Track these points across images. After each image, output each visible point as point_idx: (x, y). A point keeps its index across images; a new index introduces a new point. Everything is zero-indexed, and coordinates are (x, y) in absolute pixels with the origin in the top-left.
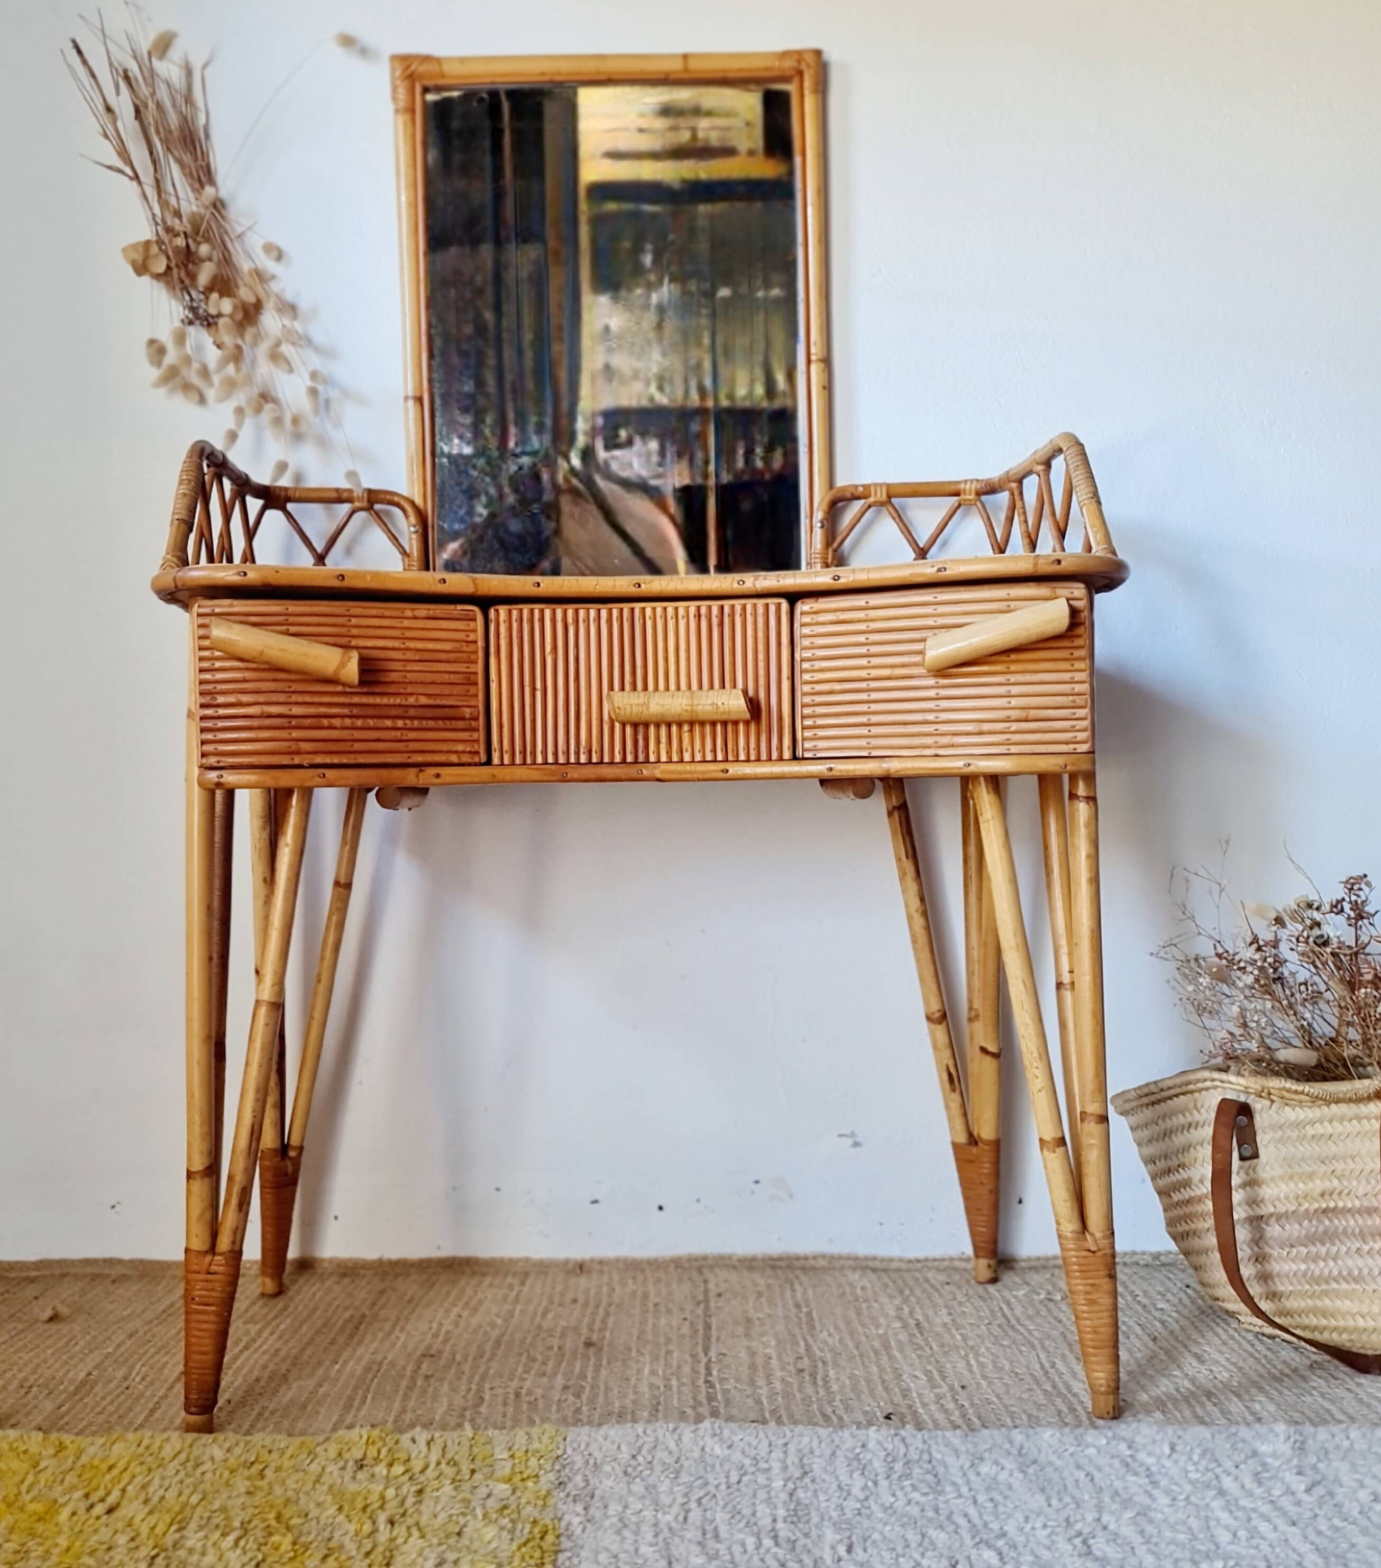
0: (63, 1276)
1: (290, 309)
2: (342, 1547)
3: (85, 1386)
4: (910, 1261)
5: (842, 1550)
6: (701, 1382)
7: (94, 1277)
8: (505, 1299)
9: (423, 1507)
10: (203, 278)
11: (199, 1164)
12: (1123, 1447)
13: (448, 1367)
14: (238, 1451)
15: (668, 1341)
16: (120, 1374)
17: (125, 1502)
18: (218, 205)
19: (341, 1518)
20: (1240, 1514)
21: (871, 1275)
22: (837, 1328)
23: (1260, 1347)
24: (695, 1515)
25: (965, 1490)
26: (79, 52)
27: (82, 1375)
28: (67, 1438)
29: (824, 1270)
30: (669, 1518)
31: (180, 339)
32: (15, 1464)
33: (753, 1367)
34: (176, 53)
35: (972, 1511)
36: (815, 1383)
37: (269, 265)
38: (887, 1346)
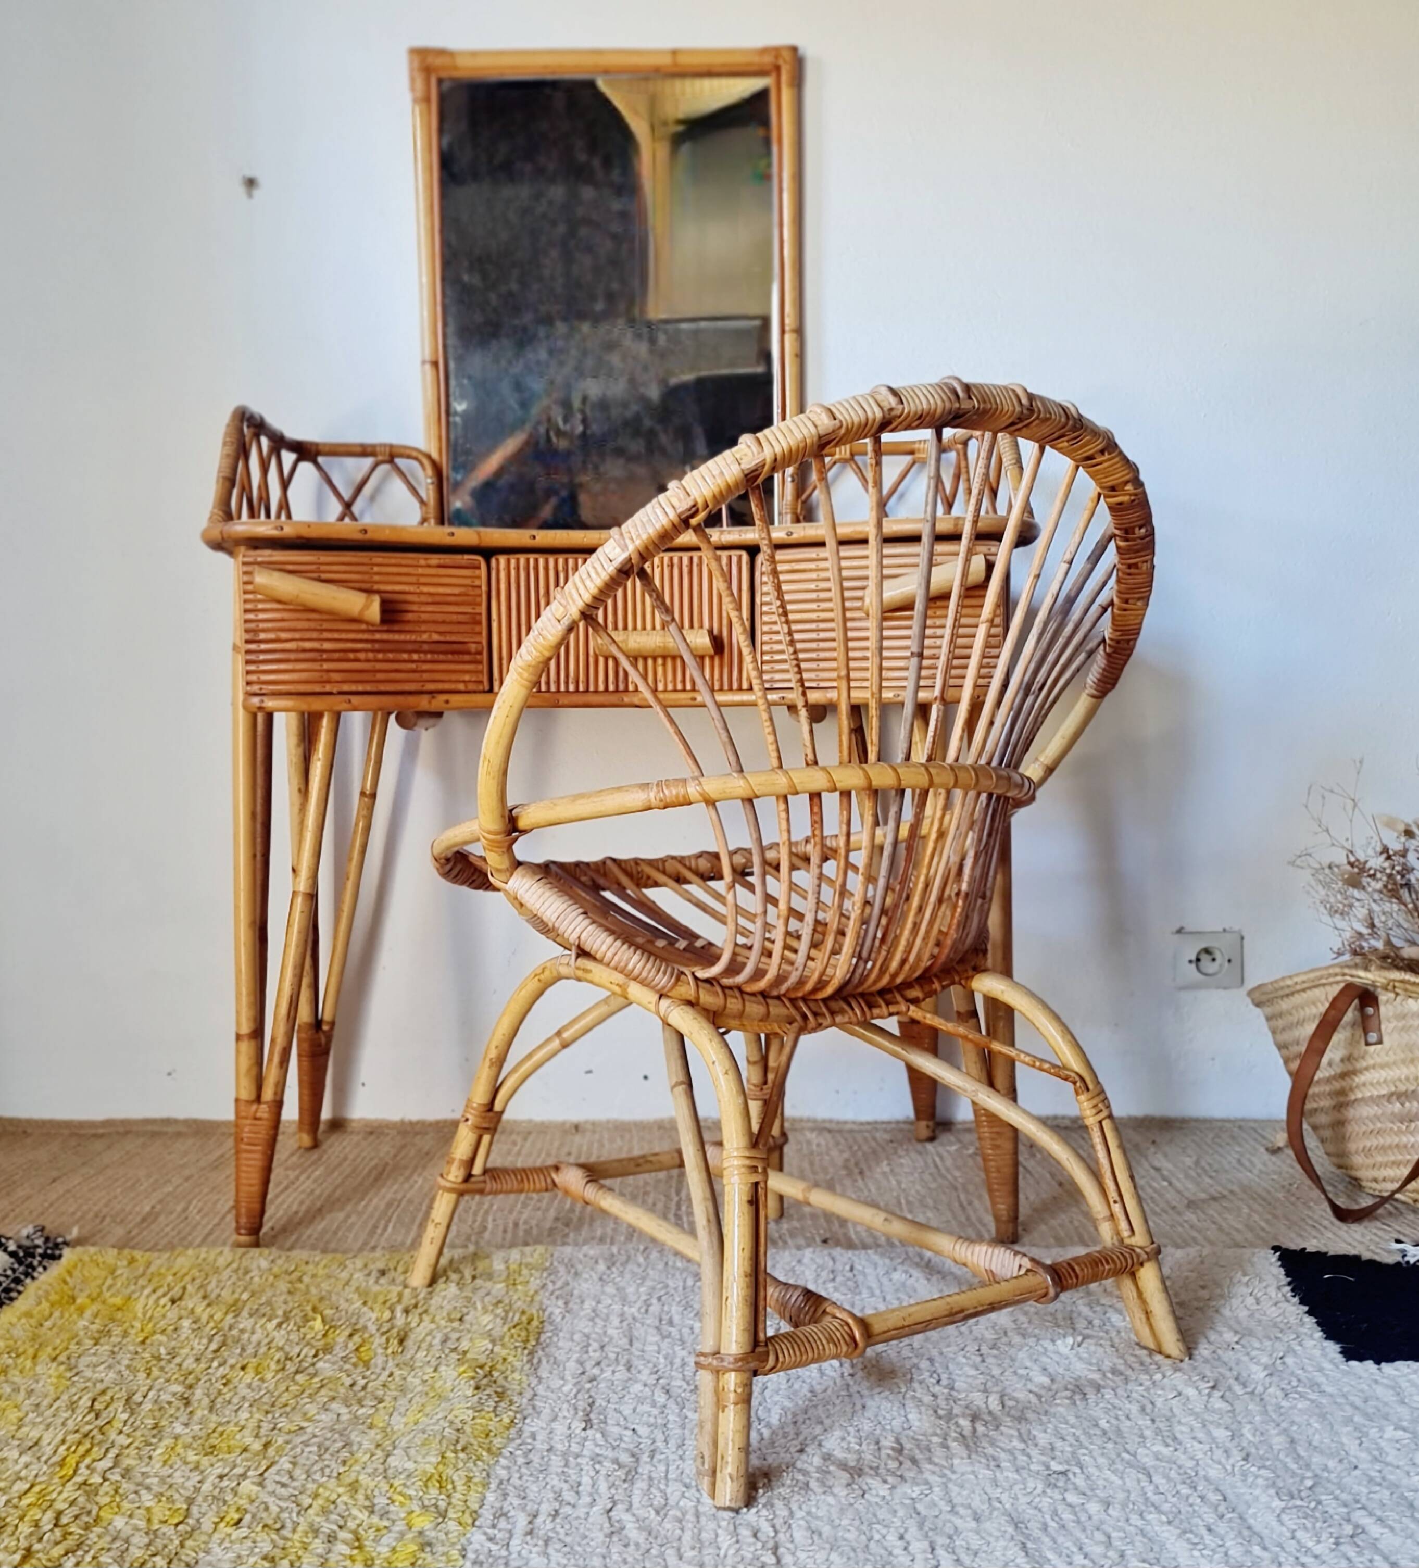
0: (127, 1133)
2: (365, 1328)
3: (149, 1219)
4: (862, 1124)
7: (154, 1135)
8: (509, 1152)
9: (433, 1302)
11: (246, 1029)
14: (280, 1262)
15: (647, 1184)
16: (179, 1208)
17: (186, 1296)
19: (365, 1309)
20: (1098, 1308)
21: (828, 1136)
24: (655, 1308)
25: (877, 1292)
27: (147, 1208)
28: (137, 1254)
30: (633, 1310)
32: (95, 1272)
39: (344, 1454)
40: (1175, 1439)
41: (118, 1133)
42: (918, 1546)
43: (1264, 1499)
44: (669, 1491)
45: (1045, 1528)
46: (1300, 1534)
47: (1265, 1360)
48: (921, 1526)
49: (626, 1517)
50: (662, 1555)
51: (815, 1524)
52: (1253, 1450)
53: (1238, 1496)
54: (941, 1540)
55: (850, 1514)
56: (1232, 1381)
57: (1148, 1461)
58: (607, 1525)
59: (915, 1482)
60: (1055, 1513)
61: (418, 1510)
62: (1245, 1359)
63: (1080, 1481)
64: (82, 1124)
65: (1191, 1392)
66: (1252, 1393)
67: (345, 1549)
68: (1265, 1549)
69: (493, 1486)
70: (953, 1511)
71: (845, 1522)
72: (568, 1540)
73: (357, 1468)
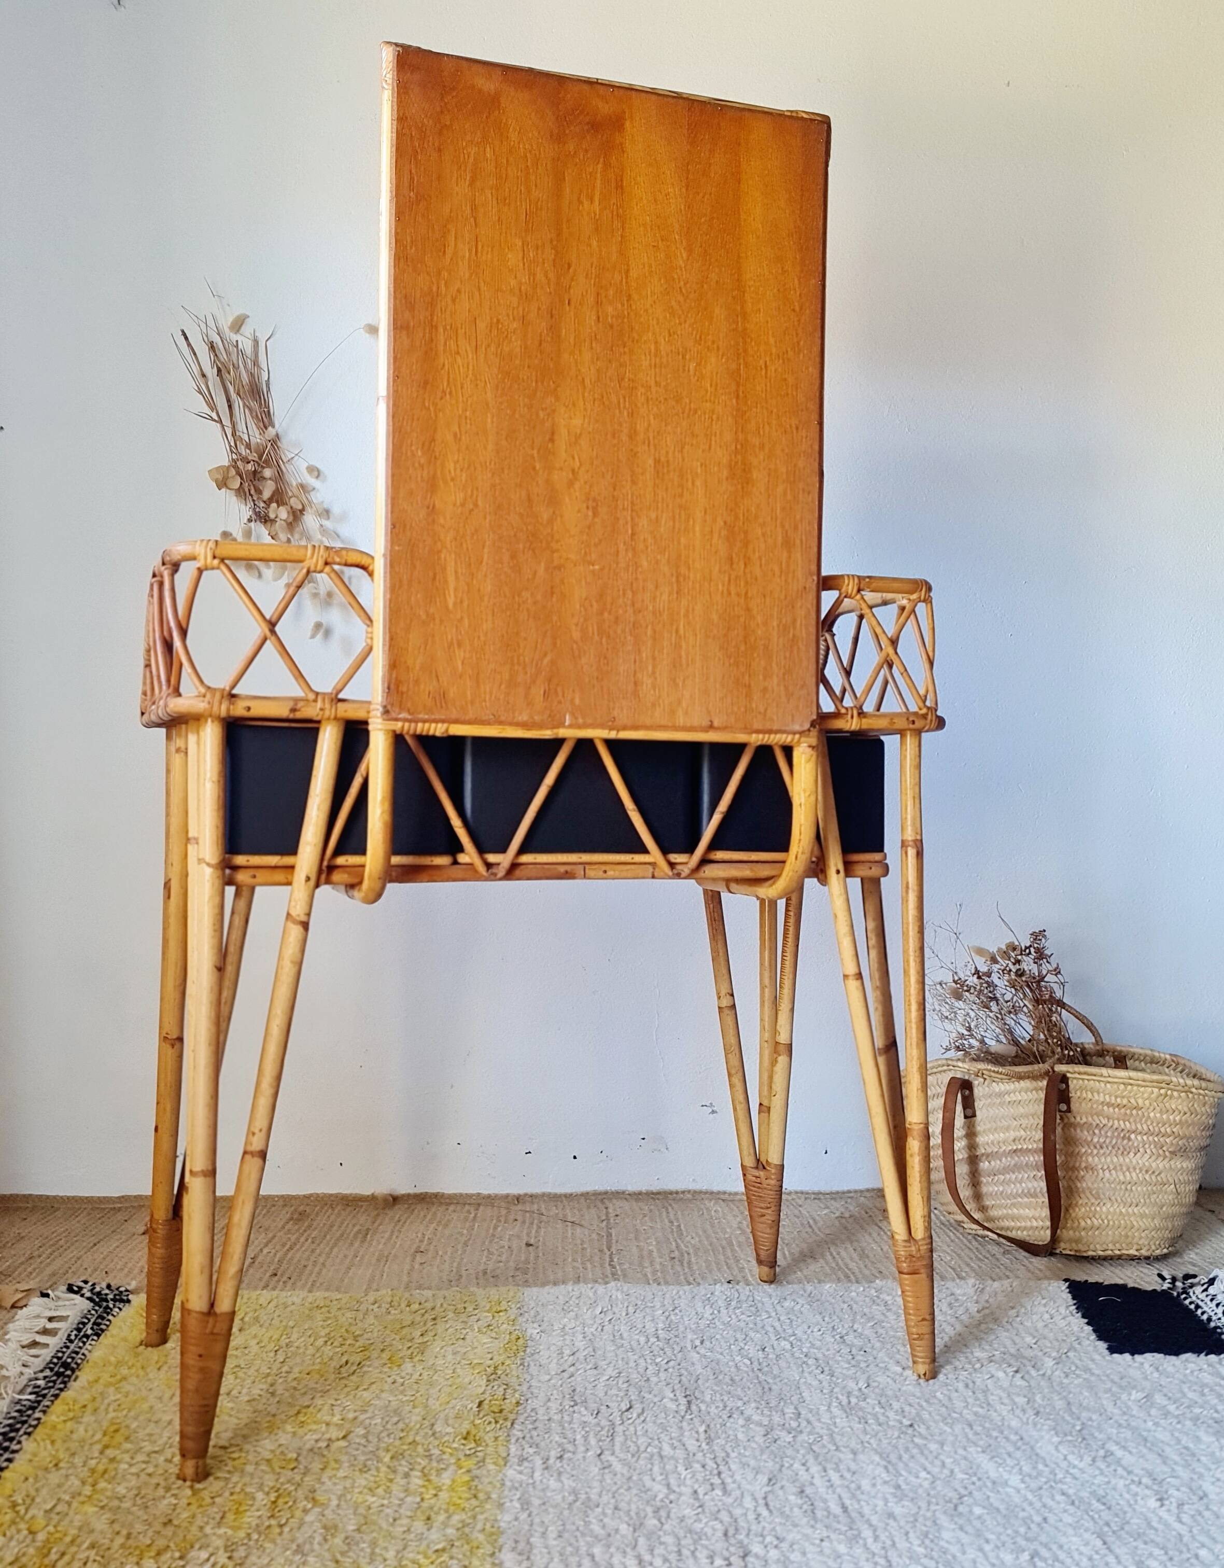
1: (326, 513)
5: (698, 1343)
6: (607, 1265)
10: (267, 494)
12: (873, 1291)
13: (434, 1258)
15: (583, 1242)
18: (275, 442)
22: (697, 1234)
23: (974, 1243)
24: (608, 1328)
25: (773, 1314)
26: (186, 338)
29: (690, 1200)
30: (592, 1330)
31: (248, 534)
33: (641, 1257)
34: (247, 330)
35: (777, 1324)
36: (682, 1265)
37: (311, 481)
38: (730, 1244)
39: (401, 1425)
40: (989, 1404)
42: (815, 1469)
43: (1047, 1437)
44: (639, 1442)
45: (900, 1458)
46: (1070, 1457)
47: (1054, 1354)
48: (816, 1457)
49: (611, 1458)
50: (641, 1480)
51: (744, 1460)
52: (1042, 1410)
53: (1031, 1436)
54: (829, 1466)
55: (767, 1451)
56: (1029, 1368)
57: (971, 1417)
58: (599, 1463)
59: (810, 1433)
60: (907, 1450)
61: (463, 1458)
62: (1040, 1354)
63: (922, 1430)
65: (1001, 1374)
66: (1044, 1375)
67: (420, 1482)
68: (1046, 1466)
69: (513, 1441)
70: (837, 1449)
71: (764, 1457)
72: (574, 1473)
73: (412, 1433)
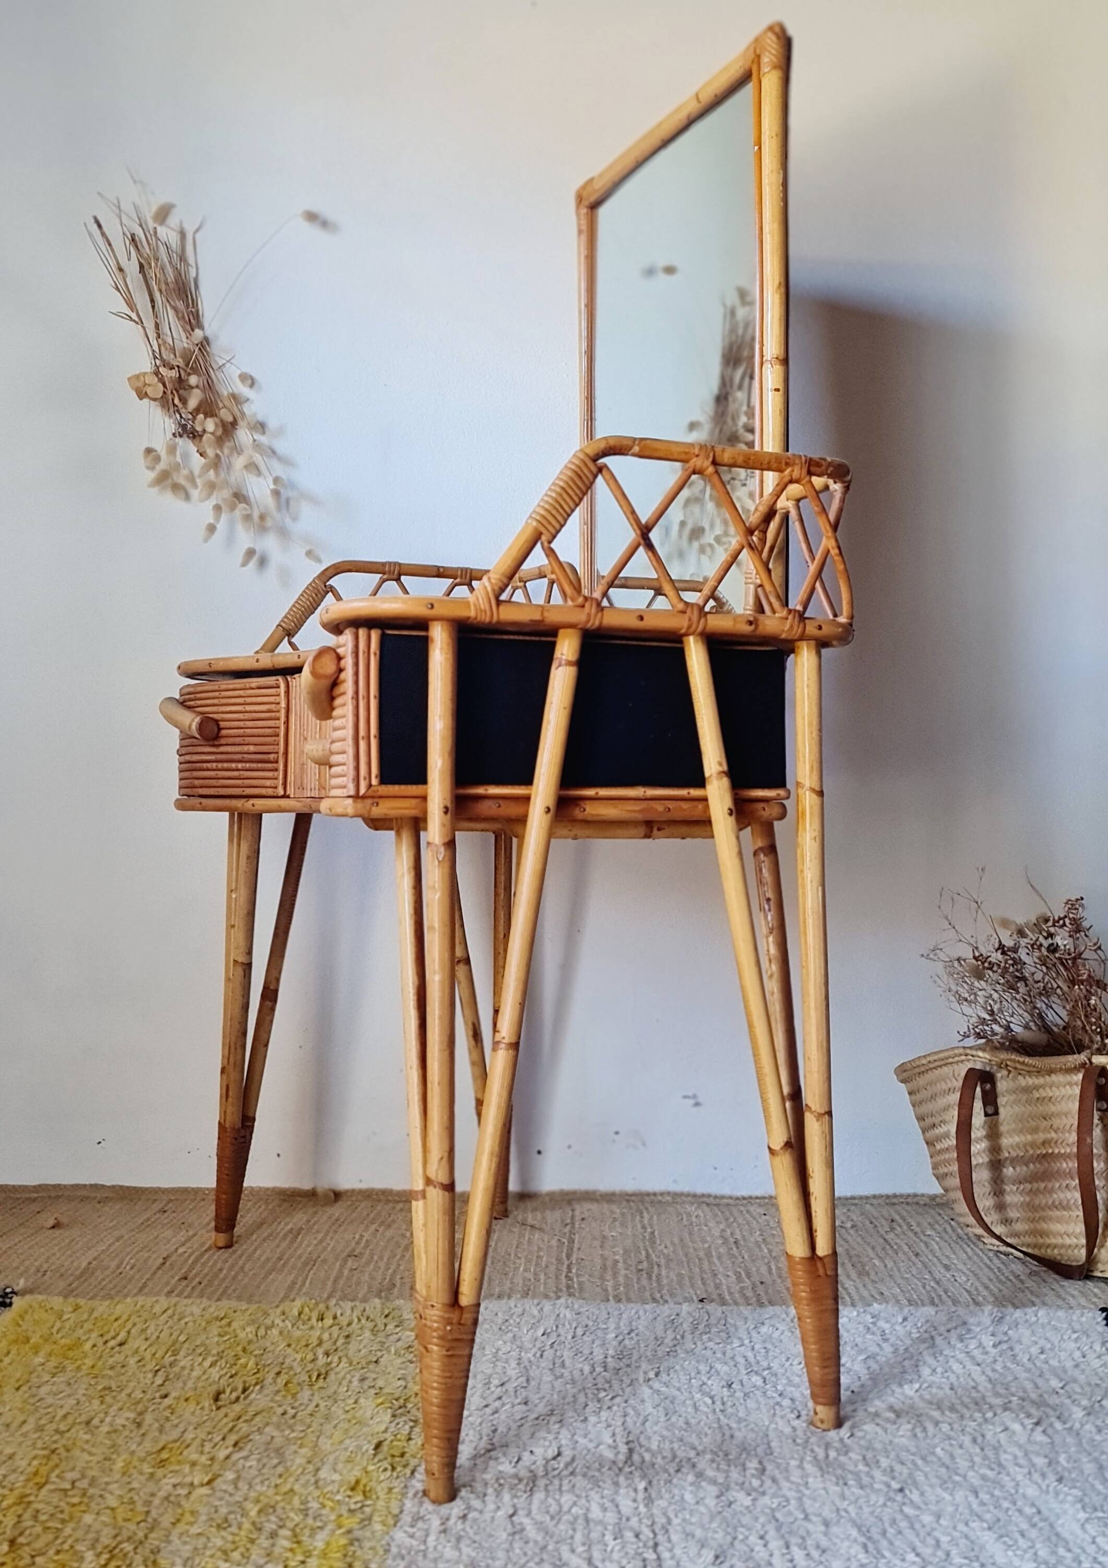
0: (58, 1197)
1: (261, 427)
2: (291, 1368)
3: (88, 1271)
4: (738, 1199)
5: (651, 1375)
6: (563, 1277)
7: (83, 1199)
9: (351, 1346)
10: (193, 403)
12: (869, 1317)
13: (368, 1263)
14: (212, 1310)
15: (540, 1249)
16: (113, 1265)
17: (130, 1340)
18: (204, 345)
19: (289, 1351)
20: (941, 1358)
21: (704, 1207)
22: (672, 1242)
23: (996, 1261)
24: (549, 1353)
25: (746, 1342)
26: (100, 226)
27: (84, 1264)
28: (81, 1301)
29: (668, 1204)
30: (530, 1355)
31: (172, 450)
32: (44, 1316)
33: (604, 1267)
34: (173, 220)
35: (750, 1354)
36: (650, 1278)
37: (243, 390)
38: (708, 1254)
39: (280, 1469)
40: (1000, 1465)
41: (50, 1197)
42: (775, 1544)
43: (1071, 1512)
44: (563, 1500)
45: (884, 1533)
46: (1098, 1540)
47: (1085, 1402)
48: (778, 1529)
49: (526, 1521)
50: (557, 1550)
51: (689, 1528)
52: (1066, 1474)
53: (1050, 1510)
54: (794, 1540)
55: (718, 1519)
56: (1053, 1419)
57: (976, 1482)
58: (509, 1527)
59: (774, 1496)
60: (894, 1522)
61: (345, 1514)
62: (1068, 1401)
63: (915, 1496)
64: (15, 1189)
65: (1016, 1427)
66: (1071, 1428)
67: (287, 1544)
68: (1069, 1550)
69: (410, 1495)
70: (806, 1518)
71: (714, 1525)
72: (477, 1538)
73: (291, 1480)
